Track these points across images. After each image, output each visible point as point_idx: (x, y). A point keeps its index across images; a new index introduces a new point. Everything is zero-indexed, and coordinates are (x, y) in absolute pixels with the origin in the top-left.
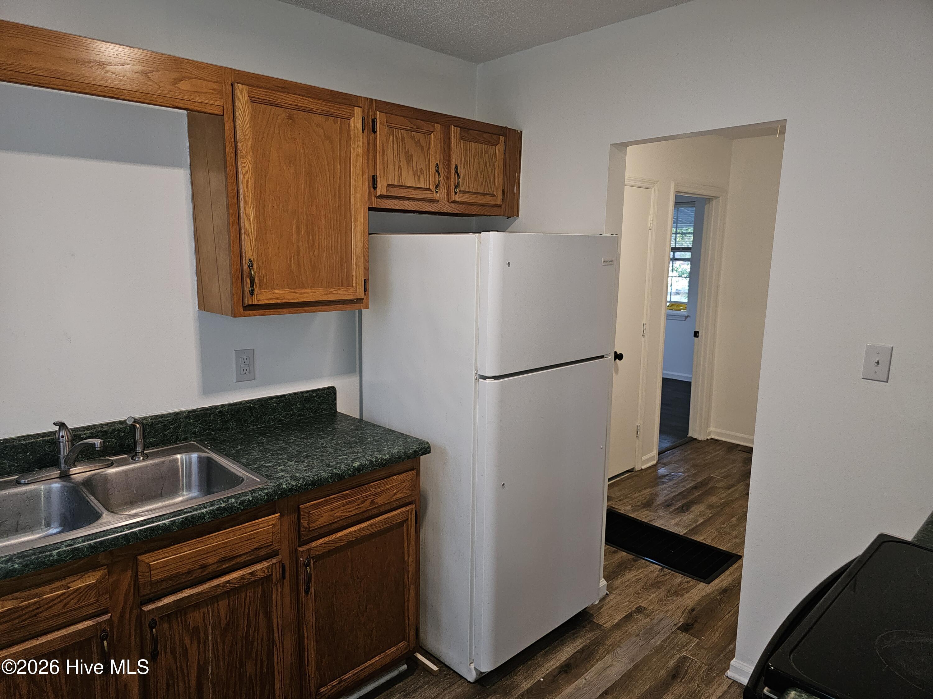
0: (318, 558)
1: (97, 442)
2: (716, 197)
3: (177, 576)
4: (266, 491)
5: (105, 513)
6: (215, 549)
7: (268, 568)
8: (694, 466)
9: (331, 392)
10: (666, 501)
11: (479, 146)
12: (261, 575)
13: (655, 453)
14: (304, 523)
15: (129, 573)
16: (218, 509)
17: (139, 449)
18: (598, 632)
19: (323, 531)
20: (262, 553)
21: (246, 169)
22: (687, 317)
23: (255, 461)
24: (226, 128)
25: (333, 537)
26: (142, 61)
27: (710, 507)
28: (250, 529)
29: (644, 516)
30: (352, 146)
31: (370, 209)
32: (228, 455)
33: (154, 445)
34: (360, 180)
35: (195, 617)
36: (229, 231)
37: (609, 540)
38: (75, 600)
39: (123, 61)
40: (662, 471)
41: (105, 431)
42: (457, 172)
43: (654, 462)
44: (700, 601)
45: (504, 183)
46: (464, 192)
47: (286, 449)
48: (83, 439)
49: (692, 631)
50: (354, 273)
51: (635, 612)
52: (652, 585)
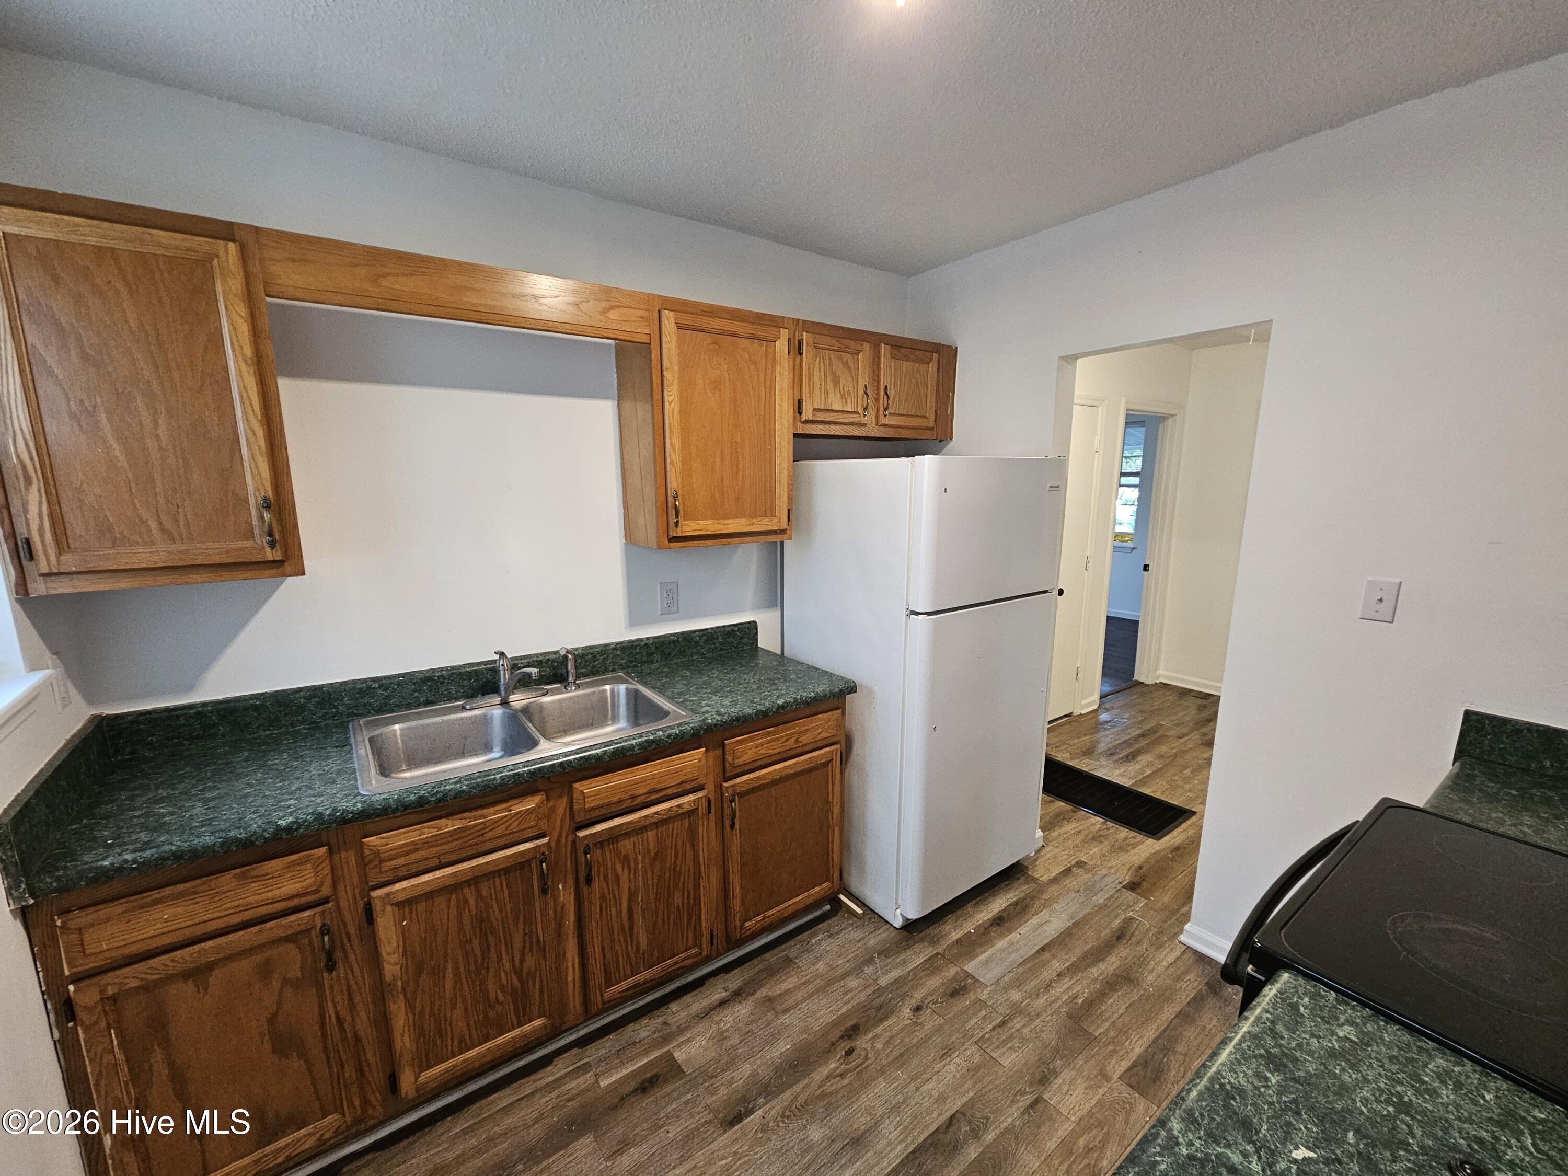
0: (742, 795)
1: (533, 671)
2: (1173, 416)
3: (609, 804)
4: (692, 725)
5: (542, 740)
6: (644, 780)
7: (694, 801)
8: (1142, 712)
9: (753, 626)
10: (1109, 749)
11: (910, 363)
12: (687, 808)
13: (1096, 697)
14: (729, 758)
15: (565, 800)
16: (647, 741)
17: (571, 679)
18: (1033, 886)
19: (747, 768)
20: (688, 786)
21: (671, 398)
22: (1133, 549)
23: (680, 694)
24: (653, 356)
25: (757, 774)
26: (575, 292)
27: (1160, 757)
28: (675, 763)
29: (1084, 765)
30: (778, 368)
31: (796, 435)
32: (653, 688)
33: (585, 675)
34: (785, 405)
35: (626, 845)
36: (655, 462)
37: (1047, 789)
38: (516, 823)
39: (555, 293)
40: (1104, 717)
41: (541, 661)
42: (886, 394)
43: (1095, 707)
44: (1148, 858)
45: (937, 404)
46: (894, 414)
47: (710, 683)
48: (520, 668)
49: (1138, 891)
50: (777, 503)
51: (1074, 866)
52: (1093, 839)
